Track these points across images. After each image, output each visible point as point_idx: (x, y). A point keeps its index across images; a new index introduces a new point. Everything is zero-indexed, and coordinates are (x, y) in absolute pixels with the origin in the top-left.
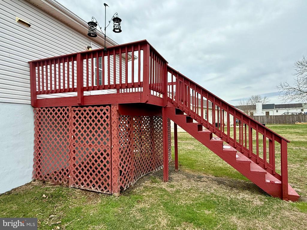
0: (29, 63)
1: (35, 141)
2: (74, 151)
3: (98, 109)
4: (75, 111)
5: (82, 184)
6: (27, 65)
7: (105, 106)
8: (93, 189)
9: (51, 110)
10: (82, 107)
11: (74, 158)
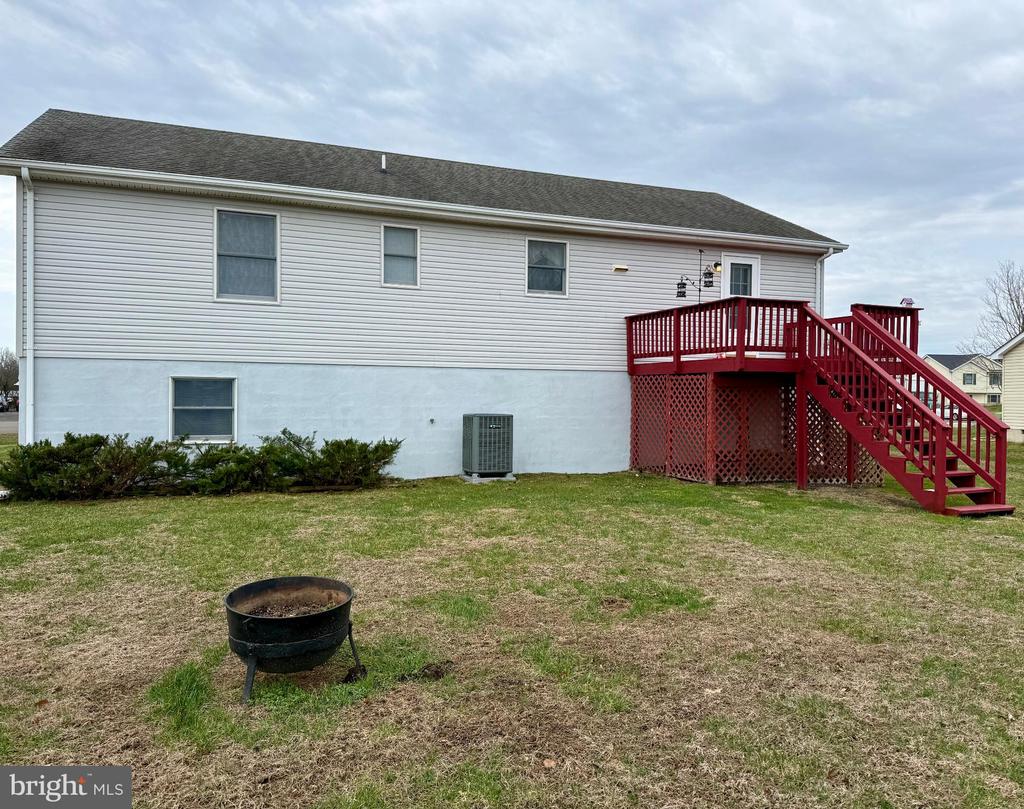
0: (626, 318)
1: (632, 418)
2: (671, 432)
3: (695, 378)
4: (672, 380)
5: (679, 472)
6: (624, 321)
7: (701, 374)
8: (689, 477)
9: (648, 379)
10: (679, 375)
11: (671, 440)
